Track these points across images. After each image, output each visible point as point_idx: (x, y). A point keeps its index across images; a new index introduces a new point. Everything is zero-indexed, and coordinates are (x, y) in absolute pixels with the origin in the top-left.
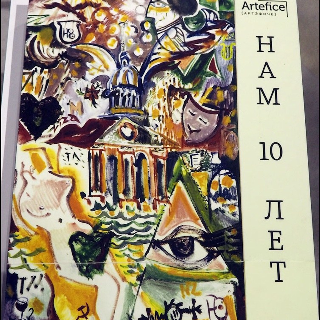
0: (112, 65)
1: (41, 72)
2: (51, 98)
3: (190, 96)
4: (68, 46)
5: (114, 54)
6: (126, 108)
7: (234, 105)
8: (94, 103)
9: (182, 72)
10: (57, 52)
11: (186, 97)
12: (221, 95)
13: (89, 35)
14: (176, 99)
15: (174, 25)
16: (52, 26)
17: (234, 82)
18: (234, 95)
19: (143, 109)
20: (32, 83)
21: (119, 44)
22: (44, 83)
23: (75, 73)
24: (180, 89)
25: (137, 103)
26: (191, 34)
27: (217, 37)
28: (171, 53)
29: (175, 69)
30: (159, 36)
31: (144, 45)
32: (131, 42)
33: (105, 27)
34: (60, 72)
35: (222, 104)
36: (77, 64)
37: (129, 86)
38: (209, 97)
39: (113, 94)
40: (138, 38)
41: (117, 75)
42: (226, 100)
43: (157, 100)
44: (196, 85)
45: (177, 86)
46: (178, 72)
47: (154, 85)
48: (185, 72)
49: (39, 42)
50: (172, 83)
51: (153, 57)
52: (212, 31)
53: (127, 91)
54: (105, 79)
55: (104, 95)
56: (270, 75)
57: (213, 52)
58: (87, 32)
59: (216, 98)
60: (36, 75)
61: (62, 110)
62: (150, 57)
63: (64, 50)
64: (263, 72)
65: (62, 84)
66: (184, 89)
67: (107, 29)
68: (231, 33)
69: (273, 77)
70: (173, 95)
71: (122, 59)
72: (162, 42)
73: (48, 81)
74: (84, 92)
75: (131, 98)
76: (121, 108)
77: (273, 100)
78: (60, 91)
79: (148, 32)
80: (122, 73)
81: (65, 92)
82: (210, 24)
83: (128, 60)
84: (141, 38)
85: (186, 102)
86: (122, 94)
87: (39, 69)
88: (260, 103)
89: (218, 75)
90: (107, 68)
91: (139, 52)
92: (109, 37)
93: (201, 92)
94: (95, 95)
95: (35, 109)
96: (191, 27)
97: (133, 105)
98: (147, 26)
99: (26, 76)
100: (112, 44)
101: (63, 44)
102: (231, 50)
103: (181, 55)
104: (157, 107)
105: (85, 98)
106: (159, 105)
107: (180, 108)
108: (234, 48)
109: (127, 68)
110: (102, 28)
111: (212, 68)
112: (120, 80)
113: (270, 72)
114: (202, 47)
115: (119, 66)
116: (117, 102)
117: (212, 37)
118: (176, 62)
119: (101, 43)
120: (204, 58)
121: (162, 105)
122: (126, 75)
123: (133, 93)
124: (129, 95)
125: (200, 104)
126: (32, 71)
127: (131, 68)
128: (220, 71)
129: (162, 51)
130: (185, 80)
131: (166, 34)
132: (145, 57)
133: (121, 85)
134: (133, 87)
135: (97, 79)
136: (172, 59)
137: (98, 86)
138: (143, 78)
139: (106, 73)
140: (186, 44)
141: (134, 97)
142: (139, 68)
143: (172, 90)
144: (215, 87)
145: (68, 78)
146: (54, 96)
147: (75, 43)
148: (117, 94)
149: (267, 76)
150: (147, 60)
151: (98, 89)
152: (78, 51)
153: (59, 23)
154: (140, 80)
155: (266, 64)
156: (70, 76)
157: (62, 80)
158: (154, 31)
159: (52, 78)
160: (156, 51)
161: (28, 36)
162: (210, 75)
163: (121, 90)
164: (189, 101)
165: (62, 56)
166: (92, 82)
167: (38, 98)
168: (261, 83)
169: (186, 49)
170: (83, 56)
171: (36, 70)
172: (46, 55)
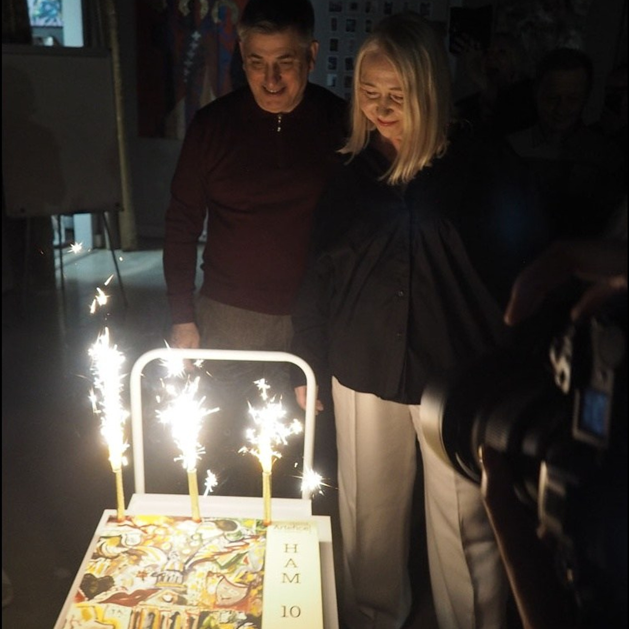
0: (163, 558)
1: (105, 561)
2: (109, 576)
3: (224, 577)
4: (130, 547)
5: (166, 553)
6: (169, 583)
7: (262, 583)
8: (143, 580)
9: (220, 563)
10: (120, 550)
11: (221, 578)
12: (251, 577)
13: (149, 541)
14: (213, 579)
15: (218, 537)
16: (120, 537)
17: (263, 569)
18: (262, 577)
19: (184, 584)
20: (95, 568)
21: (172, 547)
22: (106, 567)
23: (131, 562)
24: (217, 573)
25: (180, 581)
26: (231, 542)
27: (251, 544)
28: (213, 552)
29: (215, 561)
30: (204, 543)
31: (192, 548)
32: (182, 546)
33: (162, 537)
34: (119, 562)
35: (251, 582)
36: (135, 557)
37: (175, 571)
38: (242, 578)
39: (161, 575)
40: (188, 543)
41: (166, 564)
42: (254, 581)
43: (196, 579)
44: (231, 570)
45: (214, 571)
46: (217, 563)
47: (195, 570)
48: (223, 562)
49: (107, 545)
50: (211, 570)
51: (197, 554)
52: (247, 541)
53: (172, 573)
54: (155, 567)
55: (153, 575)
56: (293, 566)
57: (246, 553)
58: (146, 540)
59: (246, 579)
60: (99, 563)
61: (115, 583)
62: (194, 555)
63: (126, 549)
64: (288, 564)
65: (120, 569)
66: (220, 573)
67: (163, 539)
68: (263, 542)
69: (295, 567)
70: (210, 576)
71: (172, 555)
72: (207, 546)
73: (108, 567)
74: (137, 573)
75: (175, 577)
76: (165, 583)
77: (295, 580)
78: (117, 572)
79: (196, 540)
80: (170, 562)
81: (121, 573)
82: (246, 537)
83: (177, 555)
84: (189, 543)
85: (221, 580)
86: (168, 575)
87: (103, 559)
88: (284, 582)
89: (250, 566)
90: (158, 559)
91: (187, 551)
92: (164, 543)
93: (235, 574)
94: (144, 575)
95: (93, 583)
96: (232, 538)
97: (176, 582)
98: (196, 537)
99: (91, 564)
100: (165, 547)
101: (126, 546)
102: (263, 551)
103: (220, 554)
104: (196, 583)
105: (137, 576)
106: (198, 582)
107: (216, 584)
108: (265, 552)
109: (174, 560)
110: (158, 538)
111: (246, 561)
112: (168, 567)
113: (294, 564)
114: (238, 549)
115: (169, 559)
116: (162, 579)
117: (248, 544)
118: (216, 557)
119: (157, 546)
120: (239, 556)
121: (200, 582)
122: (173, 564)
123: (178, 574)
124: (174, 576)
125: (233, 582)
126: (97, 560)
127: (178, 560)
128: (252, 563)
129: (206, 551)
130: (222, 568)
131: (210, 541)
132: (191, 555)
133: (168, 570)
134: (179, 571)
135: (149, 566)
136: (213, 556)
137: (149, 570)
138: (187, 566)
139: (157, 563)
140: (225, 548)
141: (177, 577)
142: (185, 561)
143: (210, 574)
144: (246, 572)
145: (125, 565)
146: (111, 575)
147: (136, 545)
148: (163, 575)
149: (291, 566)
150: (193, 556)
151: (149, 571)
152: (137, 550)
153: (126, 535)
154: (184, 568)
155: (291, 560)
156: (127, 564)
157: (121, 565)
158: (201, 540)
159: (112, 565)
160: (200, 551)
161: (99, 541)
162: (243, 565)
163: (167, 572)
164: (224, 580)
165: (124, 553)
166: (146, 567)
167: (97, 576)
168: (286, 570)
169: (226, 550)
170: (141, 553)
171: (100, 560)
172: (111, 552)
